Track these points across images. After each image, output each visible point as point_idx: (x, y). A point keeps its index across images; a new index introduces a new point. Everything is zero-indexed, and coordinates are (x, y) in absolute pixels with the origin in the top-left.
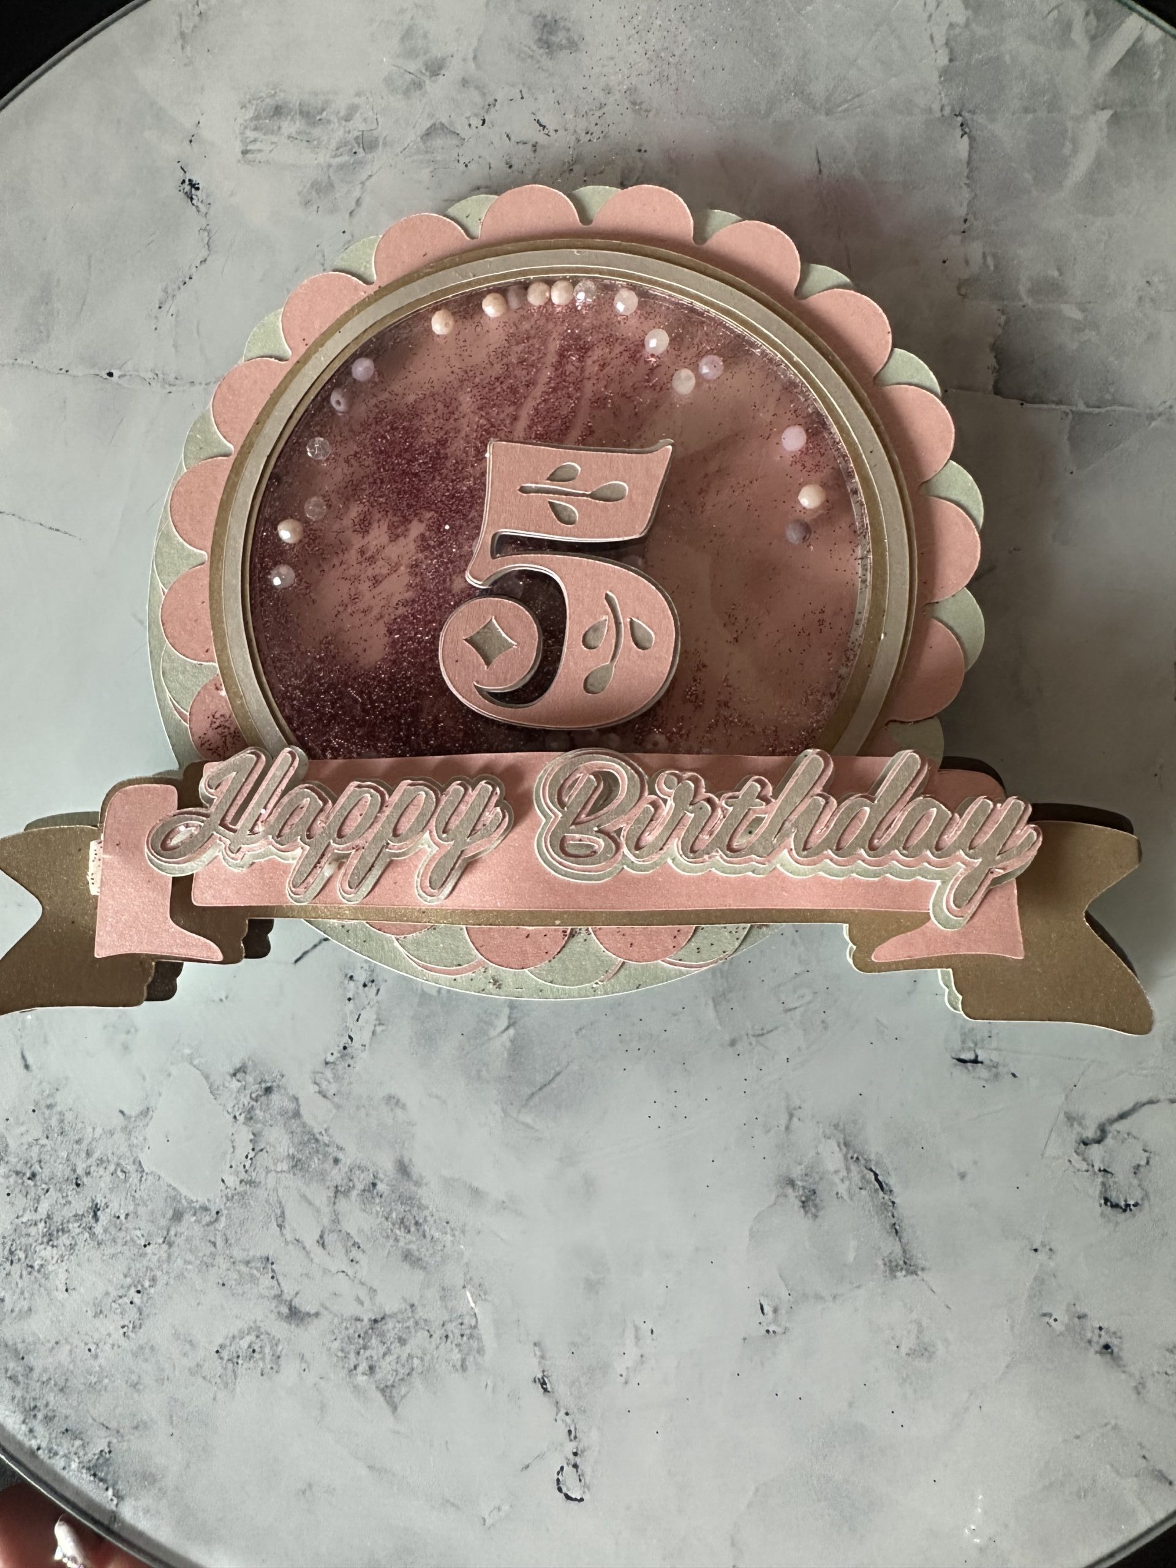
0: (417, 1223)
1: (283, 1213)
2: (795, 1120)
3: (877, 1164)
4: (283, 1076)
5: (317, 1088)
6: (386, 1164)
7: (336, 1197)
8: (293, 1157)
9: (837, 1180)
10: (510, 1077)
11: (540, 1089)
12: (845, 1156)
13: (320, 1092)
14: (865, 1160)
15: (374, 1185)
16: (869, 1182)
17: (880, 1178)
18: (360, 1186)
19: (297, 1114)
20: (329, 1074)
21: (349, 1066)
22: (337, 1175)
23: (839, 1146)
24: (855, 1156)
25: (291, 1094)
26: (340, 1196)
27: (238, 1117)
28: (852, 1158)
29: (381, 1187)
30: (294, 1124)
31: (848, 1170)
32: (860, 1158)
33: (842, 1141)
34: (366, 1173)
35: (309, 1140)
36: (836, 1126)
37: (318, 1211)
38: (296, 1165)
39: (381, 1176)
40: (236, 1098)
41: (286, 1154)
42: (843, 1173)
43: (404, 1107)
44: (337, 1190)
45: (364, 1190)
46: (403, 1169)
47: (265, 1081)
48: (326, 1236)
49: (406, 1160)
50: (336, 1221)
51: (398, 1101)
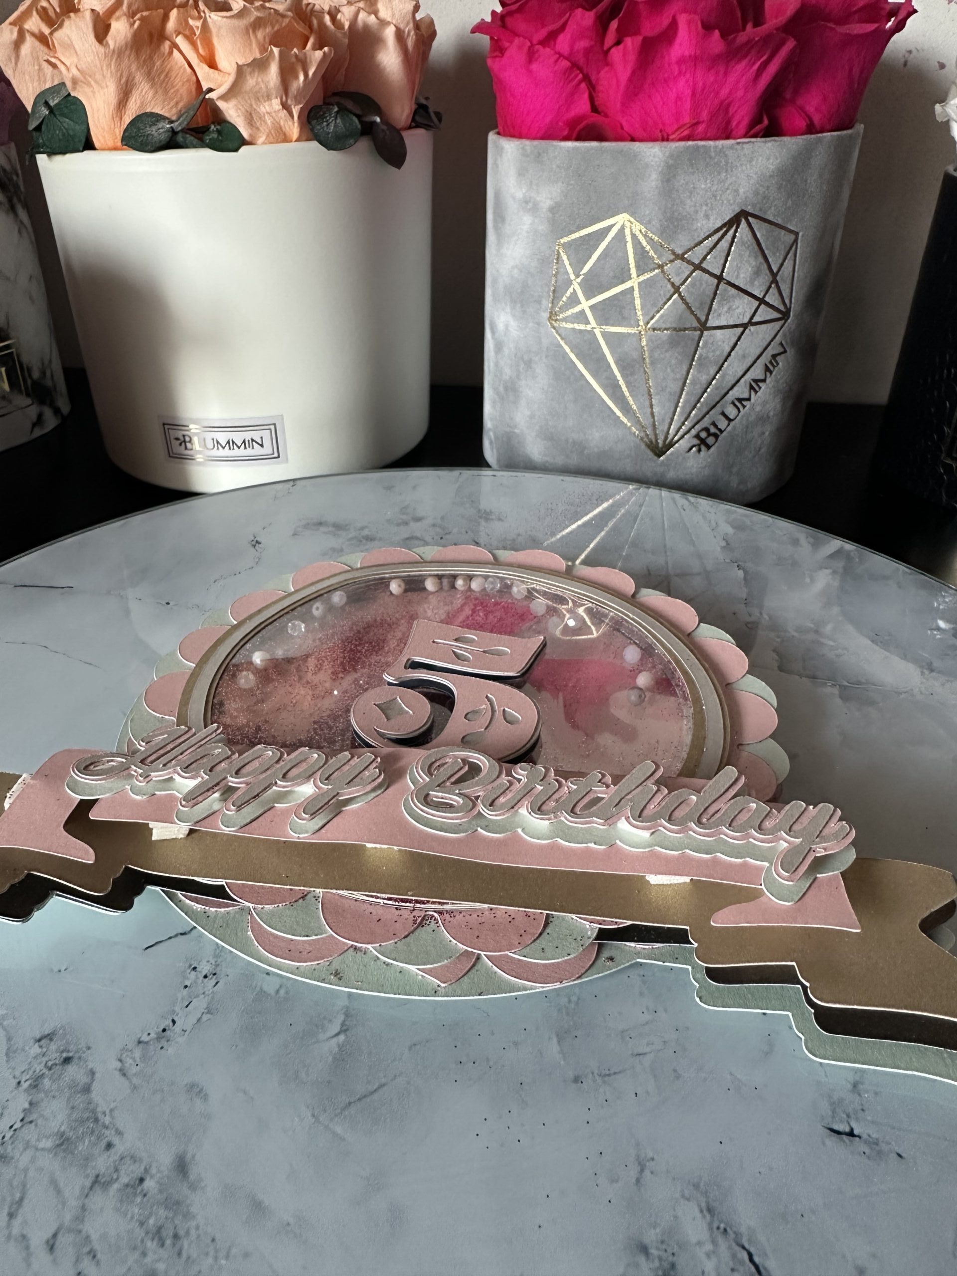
0: (176, 1236)
1: (22, 1199)
2: (647, 1173)
3: (750, 1241)
4: (89, 1048)
5: (119, 1065)
6: (165, 1158)
7: (91, 1188)
8: (62, 1135)
9: (701, 1253)
10: (329, 1082)
11: (359, 1099)
12: (710, 1225)
13: (120, 1070)
14: (735, 1233)
15: (142, 1180)
16: (742, 1263)
17: (756, 1259)
18: (125, 1180)
19: (87, 1089)
20: (137, 1054)
21: (162, 1048)
22: (102, 1163)
23: (701, 1211)
24: (722, 1226)
25: (89, 1067)
26: (97, 1187)
27: (22, 1083)
28: (718, 1228)
29: (149, 1184)
30: (79, 1100)
31: (714, 1242)
32: (728, 1229)
33: (704, 1205)
34: (137, 1165)
35: (88, 1119)
36: (696, 1186)
37: (64, 1204)
38: (61, 1144)
39: (154, 1171)
40: (30, 1063)
41: (56, 1130)
42: (709, 1247)
43: (205, 1098)
44: (96, 1180)
45: (127, 1186)
46: (182, 1166)
47: (68, 1051)
48: (60, 1236)
49: (189, 1156)
50: (80, 1218)
51: (201, 1091)
